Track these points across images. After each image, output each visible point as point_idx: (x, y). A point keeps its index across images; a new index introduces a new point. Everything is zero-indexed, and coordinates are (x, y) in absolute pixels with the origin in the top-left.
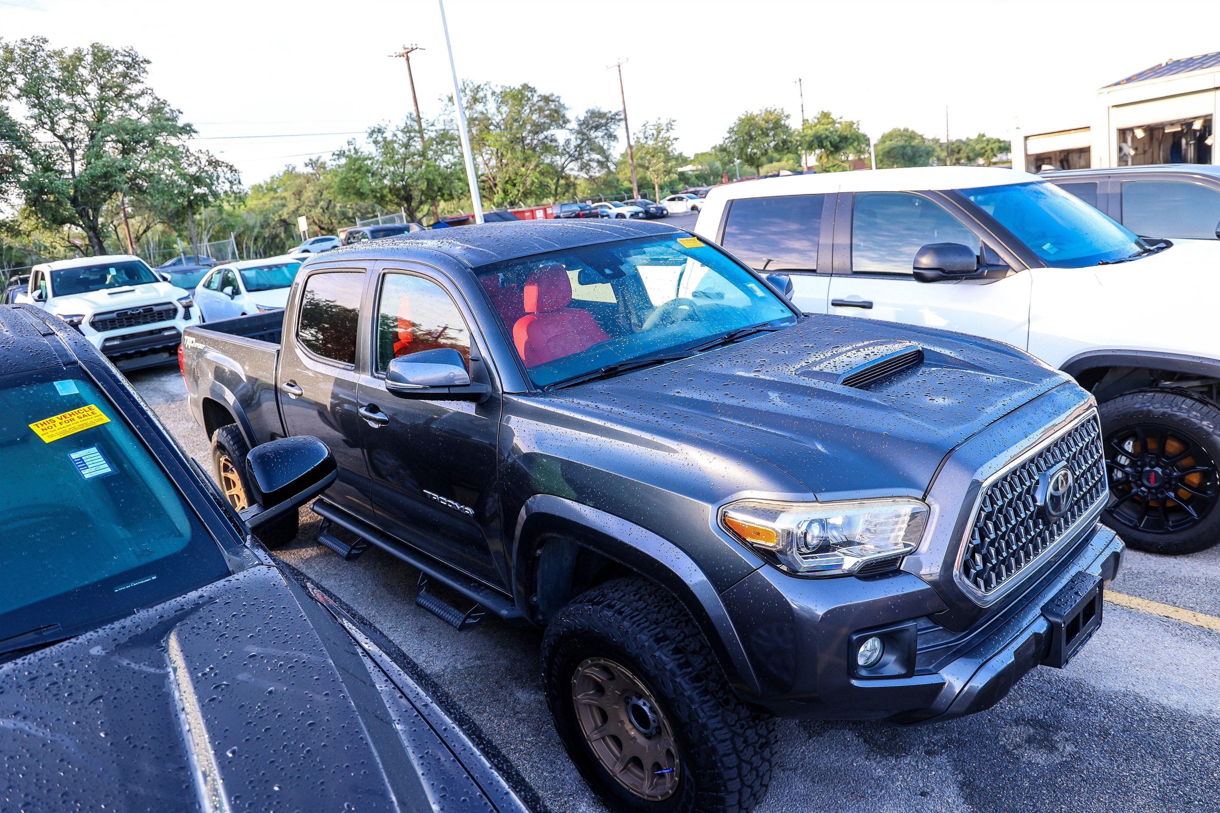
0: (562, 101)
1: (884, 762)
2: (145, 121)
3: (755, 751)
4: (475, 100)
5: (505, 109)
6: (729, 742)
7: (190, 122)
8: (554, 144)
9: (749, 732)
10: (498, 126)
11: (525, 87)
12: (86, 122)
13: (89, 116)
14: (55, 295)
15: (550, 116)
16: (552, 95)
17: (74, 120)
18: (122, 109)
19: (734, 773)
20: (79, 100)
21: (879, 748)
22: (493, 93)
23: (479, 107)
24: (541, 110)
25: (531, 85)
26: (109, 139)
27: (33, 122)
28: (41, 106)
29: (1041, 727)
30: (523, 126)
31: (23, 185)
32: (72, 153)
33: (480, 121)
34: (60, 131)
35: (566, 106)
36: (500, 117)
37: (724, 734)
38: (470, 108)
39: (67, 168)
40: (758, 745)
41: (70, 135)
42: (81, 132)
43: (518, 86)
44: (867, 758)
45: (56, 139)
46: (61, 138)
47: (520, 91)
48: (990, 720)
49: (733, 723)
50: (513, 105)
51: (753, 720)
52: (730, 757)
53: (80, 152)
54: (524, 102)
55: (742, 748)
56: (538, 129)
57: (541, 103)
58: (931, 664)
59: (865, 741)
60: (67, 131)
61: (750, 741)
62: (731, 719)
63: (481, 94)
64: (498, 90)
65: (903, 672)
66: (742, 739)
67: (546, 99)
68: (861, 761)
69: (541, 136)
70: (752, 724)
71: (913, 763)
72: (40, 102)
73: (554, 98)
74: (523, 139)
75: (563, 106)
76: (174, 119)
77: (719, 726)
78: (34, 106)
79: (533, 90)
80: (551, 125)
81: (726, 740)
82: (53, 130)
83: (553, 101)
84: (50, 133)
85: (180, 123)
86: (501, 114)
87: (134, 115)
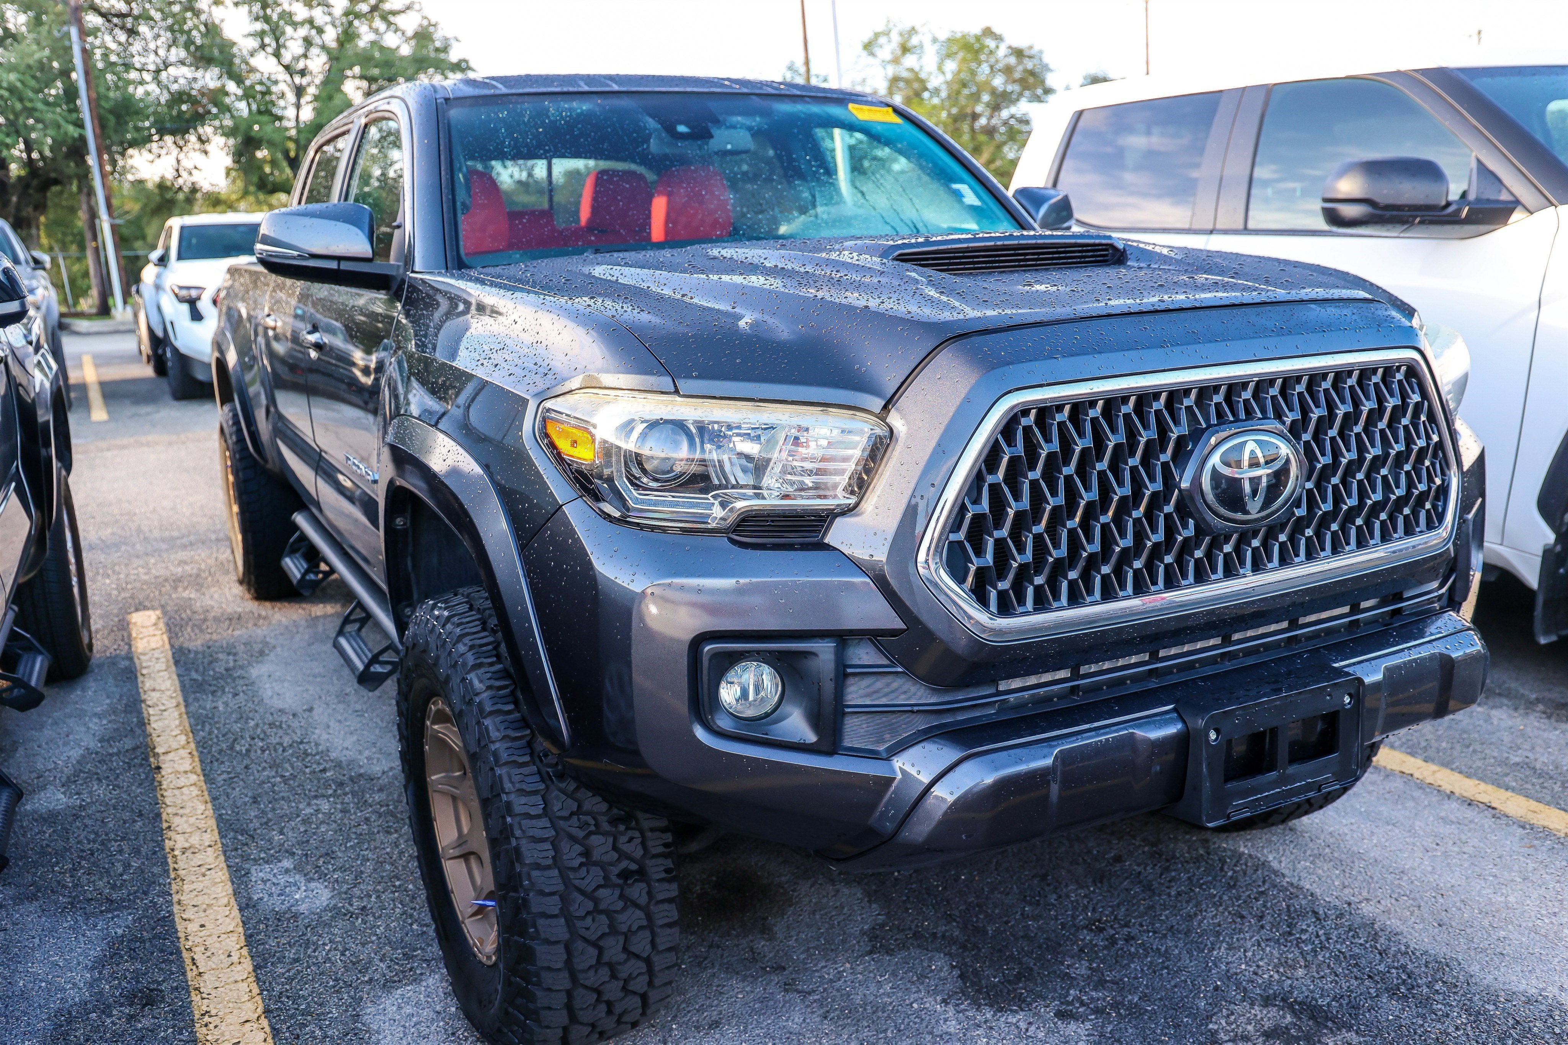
0: (1046, 59)
1: (970, 1014)
2: (406, 50)
3: (606, 878)
4: (905, 49)
5: (951, 66)
6: (547, 846)
7: (467, 58)
8: (1024, 128)
9: (595, 840)
10: (936, 91)
11: (988, 32)
12: (324, 47)
13: (330, 36)
14: (180, 257)
15: (1022, 82)
16: (1031, 47)
17: (308, 42)
18: (376, 31)
19: (553, 905)
20: (318, 15)
21: (979, 991)
22: (935, 40)
23: (910, 61)
24: (1008, 70)
25: (997, 30)
26: (349, 73)
27: (253, 43)
28: (267, 19)
29: (1312, 1017)
30: (976, 97)
31: (228, 133)
32: (300, 91)
33: (907, 82)
34: (287, 57)
35: (1051, 66)
36: (941, 79)
37: (541, 827)
38: (896, 61)
39: (291, 113)
40: (615, 870)
41: (301, 65)
42: (317, 63)
43: (976, 29)
44: (945, 1002)
45: (281, 69)
46: (287, 68)
47: (978, 38)
48: (1216, 988)
49: (565, 813)
50: (964, 60)
51: (613, 822)
52: (548, 873)
53: (312, 90)
54: (983, 57)
55: (576, 863)
56: (1001, 100)
57: (1012, 60)
58: (881, 741)
59: (961, 976)
60: (297, 59)
61: (596, 855)
62: (561, 805)
63: (914, 41)
64: (943, 36)
65: (811, 737)
66: (578, 848)
67: (1019, 53)
68: (934, 1004)
69: (1005, 114)
70: (606, 827)
71: (1023, 1026)
72: (265, 15)
73: (1032, 52)
74: (975, 117)
75: (1046, 68)
76: (445, 49)
77: (533, 812)
78: (257, 19)
79: (999, 38)
80: (1021, 95)
81: (543, 840)
82: (277, 55)
83: (1030, 57)
84: (274, 60)
85: (454, 56)
86: (943, 73)
87: (391, 40)
